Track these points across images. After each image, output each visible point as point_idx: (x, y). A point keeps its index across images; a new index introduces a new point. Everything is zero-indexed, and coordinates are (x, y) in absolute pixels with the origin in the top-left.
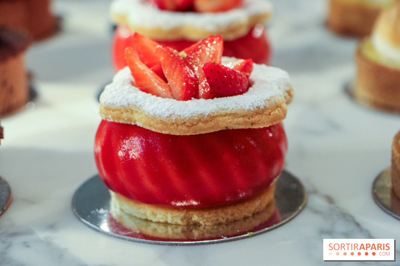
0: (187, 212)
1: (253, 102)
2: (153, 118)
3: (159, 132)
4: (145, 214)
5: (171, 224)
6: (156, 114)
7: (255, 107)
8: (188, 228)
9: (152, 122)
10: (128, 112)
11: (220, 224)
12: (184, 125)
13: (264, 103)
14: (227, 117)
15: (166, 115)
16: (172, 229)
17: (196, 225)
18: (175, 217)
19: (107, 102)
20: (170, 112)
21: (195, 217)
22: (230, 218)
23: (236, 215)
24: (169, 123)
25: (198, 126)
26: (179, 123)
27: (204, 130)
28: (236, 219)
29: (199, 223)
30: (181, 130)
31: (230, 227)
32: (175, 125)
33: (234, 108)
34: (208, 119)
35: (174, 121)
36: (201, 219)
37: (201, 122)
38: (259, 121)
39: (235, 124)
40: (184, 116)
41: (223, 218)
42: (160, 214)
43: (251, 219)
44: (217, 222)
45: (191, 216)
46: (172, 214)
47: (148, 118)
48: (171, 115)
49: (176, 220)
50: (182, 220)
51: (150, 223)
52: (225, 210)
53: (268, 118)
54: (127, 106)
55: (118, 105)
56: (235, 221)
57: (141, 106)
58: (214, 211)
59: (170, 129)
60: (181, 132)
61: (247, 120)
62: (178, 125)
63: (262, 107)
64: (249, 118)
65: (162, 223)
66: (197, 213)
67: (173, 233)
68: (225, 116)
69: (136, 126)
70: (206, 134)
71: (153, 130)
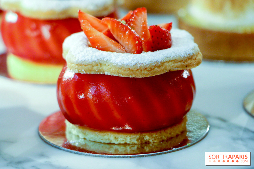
0: (141, 134)
1: (185, 51)
2: (122, 67)
3: (127, 77)
4: (109, 139)
5: (129, 144)
6: (124, 64)
7: (187, 55)
8: (141, 146)
9: (120, 71)
10: (98, 65)
11: (163, 141)
12: (145, 70)
13: (192, 51)
14: (170, 63)
15: (133, 64)
16: (130, 148)
17: (147, 143)
18: (132, 138)
19: (80, 60)
20: (135, 62)
21: (147, 137)
22: (169, 136)
23: (172, 133)
24: (136, 69)
25: (155, 70)
26: (142, 69)
27: (159, 72)
28: (172, 136)
29: (148, 141)
30: (144, 74)
31: (169, 142)
32: (140, 71)
33: (174, 56)
34: (160, 65)
35: (139, 68)
36: (151, 138)
37: (157, 67)
38: (190, 64)
39: (175, 68)
40: (145, 64)
41: (165, 136)
42: (121, 138)
43: (180, 136)
44: (161, 140)
45: (143, 137)
46: (131, 136)
47: (116, 68)
48: (136, 64)
49: (133, 141)
50: (137, 140)
51: (113, 146)
52: (166, 131)
53: (196, 61)
54: (97, 61)
55: (90, 60)
56: (171, 138)
57: (107, 60)
58: (159, 132)
59: (135, 74)
60: (144, 75)
61: (183, 64)
62: (141, 70)
63: (191, 54)
64: (184, 63)
65: (122, 144)
66: (148, 134)
67: (131, 151)
68: (169, 62)
69: (104, 75)
70: (159, 75)
71: (122, 76)
